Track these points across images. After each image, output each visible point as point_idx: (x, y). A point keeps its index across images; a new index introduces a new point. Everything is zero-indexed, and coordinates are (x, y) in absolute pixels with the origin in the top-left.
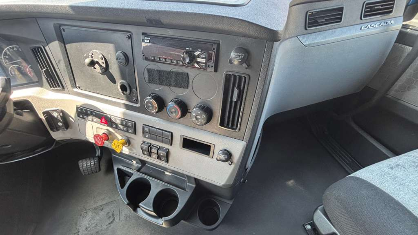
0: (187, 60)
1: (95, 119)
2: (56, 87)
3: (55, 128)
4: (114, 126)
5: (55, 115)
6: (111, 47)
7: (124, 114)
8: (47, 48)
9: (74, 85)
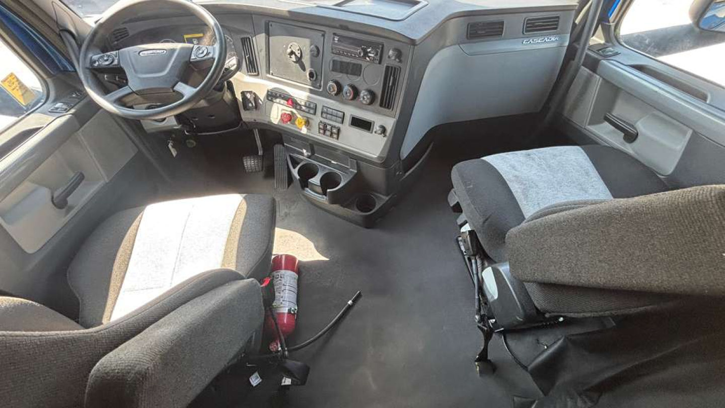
0: (362, 54)
1: (282, 101)
2: (253, 72)
3: (246, 108)
4: (298, 107)
5: (248, 96)
6: (307, 41)
7: (309, 97)
8: (254, 39)
9: (268, 72)
